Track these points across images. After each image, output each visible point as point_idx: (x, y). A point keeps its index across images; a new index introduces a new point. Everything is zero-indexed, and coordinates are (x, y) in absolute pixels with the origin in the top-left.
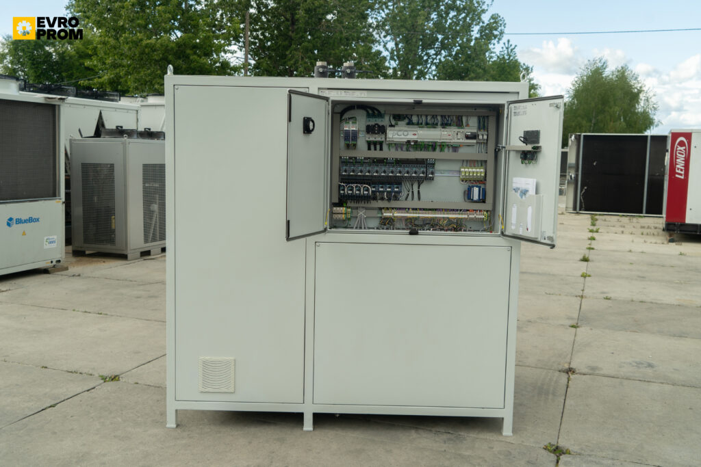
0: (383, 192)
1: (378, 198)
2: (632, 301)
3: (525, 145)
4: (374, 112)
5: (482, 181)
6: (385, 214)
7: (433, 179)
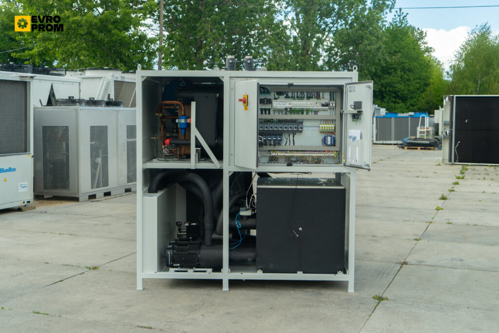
0: (271, 140)
1: (268, 144)
2: (468, 225)
3: (354, 110)
4: (264, 91)
5: (333, 133)
6: (272, 154)
7: (302, 132)
